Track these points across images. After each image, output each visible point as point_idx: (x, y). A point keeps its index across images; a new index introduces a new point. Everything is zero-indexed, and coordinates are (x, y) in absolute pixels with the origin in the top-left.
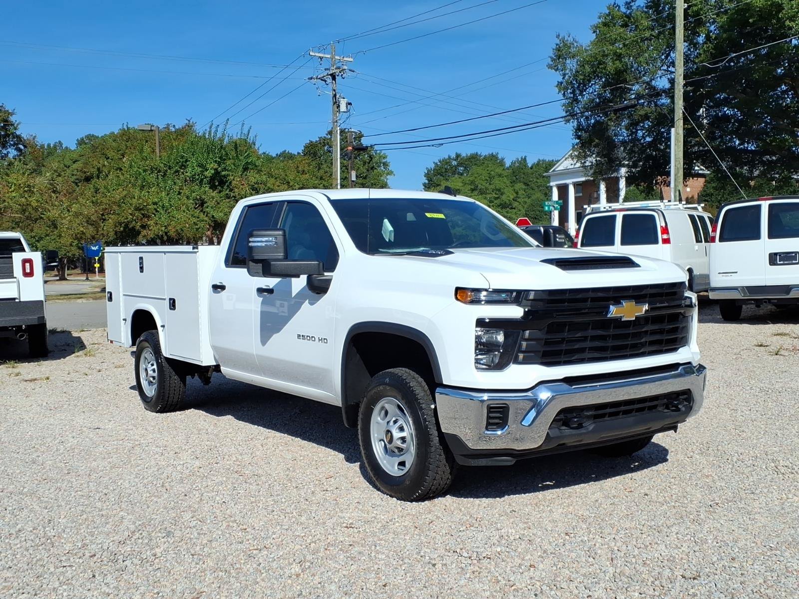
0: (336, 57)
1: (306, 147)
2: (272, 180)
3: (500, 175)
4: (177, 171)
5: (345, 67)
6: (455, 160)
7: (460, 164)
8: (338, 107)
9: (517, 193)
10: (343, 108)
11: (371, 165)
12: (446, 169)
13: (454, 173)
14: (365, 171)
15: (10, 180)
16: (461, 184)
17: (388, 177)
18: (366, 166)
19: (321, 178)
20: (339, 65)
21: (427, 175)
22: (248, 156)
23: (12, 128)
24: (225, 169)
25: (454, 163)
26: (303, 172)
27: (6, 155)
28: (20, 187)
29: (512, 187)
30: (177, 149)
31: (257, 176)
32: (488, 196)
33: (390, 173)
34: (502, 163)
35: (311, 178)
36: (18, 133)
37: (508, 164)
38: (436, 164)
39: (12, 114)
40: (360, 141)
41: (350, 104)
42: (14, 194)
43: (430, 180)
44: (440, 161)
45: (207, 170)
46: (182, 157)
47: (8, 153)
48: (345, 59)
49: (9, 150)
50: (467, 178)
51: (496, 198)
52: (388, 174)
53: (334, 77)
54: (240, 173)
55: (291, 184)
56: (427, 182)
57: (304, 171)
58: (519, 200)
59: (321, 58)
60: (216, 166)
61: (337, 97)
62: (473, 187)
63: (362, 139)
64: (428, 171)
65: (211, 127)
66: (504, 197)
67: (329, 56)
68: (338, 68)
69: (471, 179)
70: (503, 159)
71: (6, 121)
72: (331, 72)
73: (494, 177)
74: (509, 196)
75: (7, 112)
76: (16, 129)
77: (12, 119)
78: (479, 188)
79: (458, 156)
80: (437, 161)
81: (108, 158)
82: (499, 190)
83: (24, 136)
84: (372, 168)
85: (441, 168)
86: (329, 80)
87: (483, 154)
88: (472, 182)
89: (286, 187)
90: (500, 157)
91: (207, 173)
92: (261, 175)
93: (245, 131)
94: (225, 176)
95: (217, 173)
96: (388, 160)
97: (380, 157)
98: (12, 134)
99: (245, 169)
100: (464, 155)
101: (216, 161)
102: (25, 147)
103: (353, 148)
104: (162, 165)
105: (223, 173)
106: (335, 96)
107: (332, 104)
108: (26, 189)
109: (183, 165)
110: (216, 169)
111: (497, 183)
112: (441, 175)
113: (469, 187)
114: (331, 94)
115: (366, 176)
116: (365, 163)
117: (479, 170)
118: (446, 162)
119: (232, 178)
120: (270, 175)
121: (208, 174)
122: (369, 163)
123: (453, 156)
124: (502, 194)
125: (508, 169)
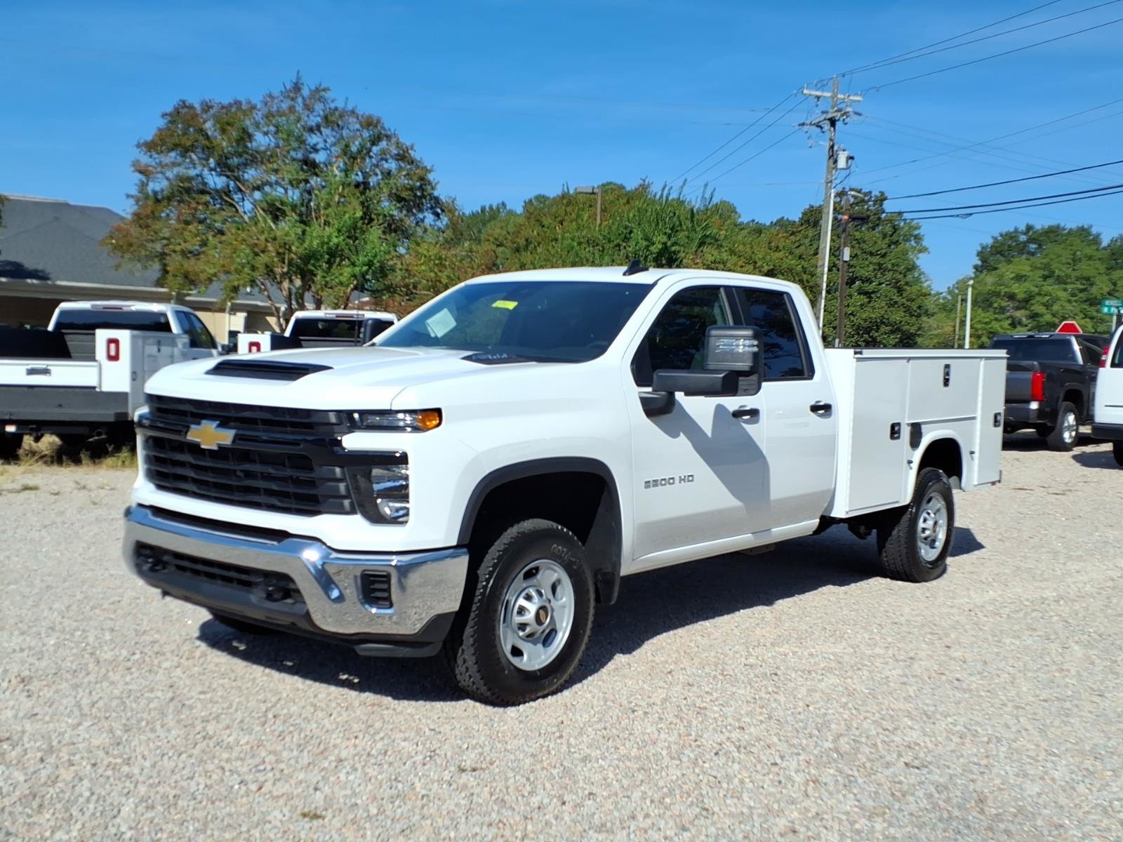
0: (839, 96)
1: (804, 214)
2: (734, 259)
3: (1090, 258)
4: (619, 245)
5: (849, 109)
6: (1025, 234)
7: (1031, 240)
8: (836, 162)
9: (1115, 284)
10: (842, 163)
11: (895, 238)
12: (1010, 246)
13: (1021, 252)
14: (884, 246)
15: (420, 250)
16: (1029, 268)
17: (921, 255)
18: (887, 240)
19: (800, 257)
20: (843, 106)
21: (980, 254)
22: (706, 227)
23: (429, 187)
24: (675, 244)
25: (1023, 238)
26: (777, 249)
27: (423, 220)
28: (430, 260)
29: (1107, 275)
30: (621, 218)
31: (715, 253)
32: (1069, 287)
33: (924, 250)
34: (1096, 240)
35: (787, 257)
36: (436, 193)
37: (1105, 243)
38: (995, 239)
39: (430, 171)
40: (881, 205)
41: (852, 158)
42: (423, 268)
43: (984, 260)
44: (1001, 235)
45: (653, 244)
46: (626, 228)
47: (424, 217)
48: (851, 98)
49: (426, 214)
50: (1039, 260)
51: (1082, 291)
52: (920, 251)
53: (833, 122)
54: (694, 249)
55: (758, 265)
56: (979, 263)
57: (778, 247)
58: (1116, 294)
59: (818, 98)
60: (665, 239)
61: (835, 148)
62: (1046, 273)
63: (885, 202)
64: (983, 248)
65: (663, 189)
66: (1094, 290)
67: (829, 94)
68: (839, 110)
69: (1044, 261)
70: (1098, 235)
71: (422, 179)
72: (829, 116)
73: (1080, 260)
74: (1101, 289)
75: (425, 168)
76: (433, 189)
77: (431, 177)
78: (1056, 274)
79: (1029, 228)
80: (997, 235)
81: (543, 226)
82: (1088, 279)
83: (443, 198)
84: (897, 243)
85: (1002, 244)
86: (827, 126)
87: (1069, 226)
88: (1046, 266)
89: (751, 267)
90: (1094, 231)
91: (652, 248)
92: (720, 252)
93: (707, 196)
94: (674, 252)
95: (665, 248)
96: (922, 231)
97: (910, 227)
98: (430, 195)
99: (702, 244)
100: (1038, 227)
101: (665, 233)
102: (443, 211)
103: (850, 217)
104: (601, 238)
105: (673, 248)
106: (832, 147)
107: (826, 157)
108: (437, 262)
109: (625, 237)
110: (665, 244)
111: (1085, 268)
112: (1002, 255)
113: (1042, 272)
114: (827, 144)
115: (886, 253)
116: (885, 236)
117: (1058, 249)
118: (1011, 236)
119: (683, 255)
120: (732, 252)
121: (655, 249)
122: (891, 236)
123: (1022, 228)
124: (1091, 285)
125: (1105, 249)
